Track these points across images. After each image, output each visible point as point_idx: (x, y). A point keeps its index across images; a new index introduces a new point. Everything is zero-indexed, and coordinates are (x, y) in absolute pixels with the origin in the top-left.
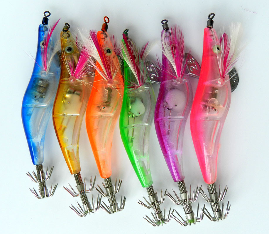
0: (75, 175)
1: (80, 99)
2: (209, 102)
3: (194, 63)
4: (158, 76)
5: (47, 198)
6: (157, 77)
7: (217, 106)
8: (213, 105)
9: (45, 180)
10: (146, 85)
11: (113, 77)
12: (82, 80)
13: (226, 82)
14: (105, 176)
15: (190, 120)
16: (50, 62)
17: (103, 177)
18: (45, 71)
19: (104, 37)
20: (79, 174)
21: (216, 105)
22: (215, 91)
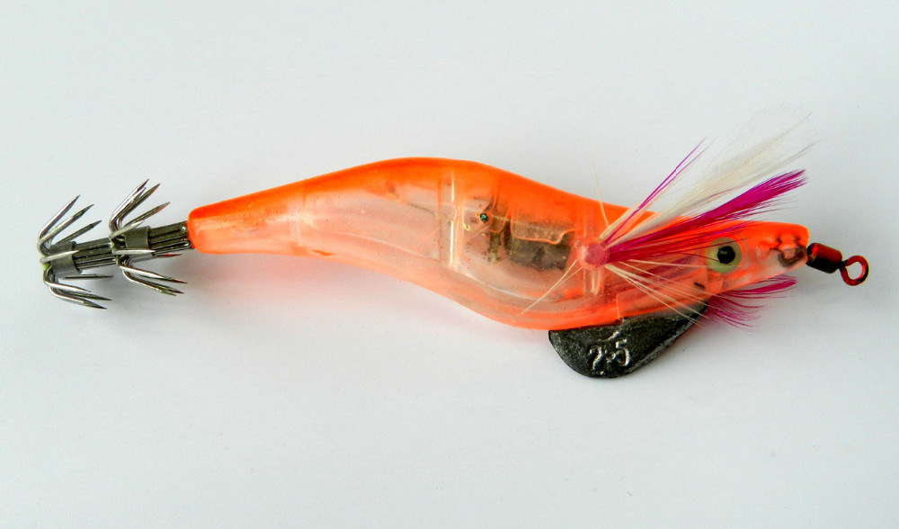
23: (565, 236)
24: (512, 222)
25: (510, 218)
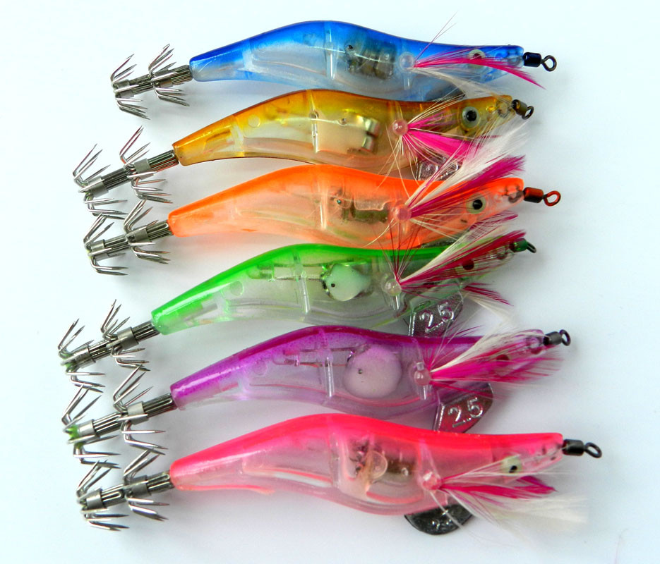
0: (172, 152)
1: (354, 150)
2: (376, 454)
3: (470, 417)
4: (427, 330)
5: (114, 95)
6: (424, 329)
7: (369, 476)
8: (369, 465)
9: (156, 86)
10: (403, 302)
11: (414, 221)
12: (400, 151)
13: (432, 494)
14: (174, 222)
15: (326, 412)
16: (437, 73)
17: (171, 215)
18: (412, 64)
19: (510, 193)
20: (175, 161)
21: (370, 471)
22: (405, 469)
23: (386, 205)
24: (355, 202)
25: (353, 199)
